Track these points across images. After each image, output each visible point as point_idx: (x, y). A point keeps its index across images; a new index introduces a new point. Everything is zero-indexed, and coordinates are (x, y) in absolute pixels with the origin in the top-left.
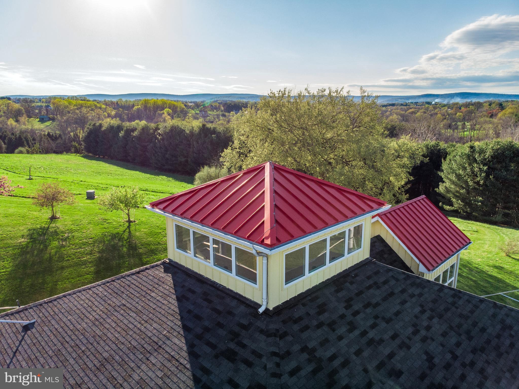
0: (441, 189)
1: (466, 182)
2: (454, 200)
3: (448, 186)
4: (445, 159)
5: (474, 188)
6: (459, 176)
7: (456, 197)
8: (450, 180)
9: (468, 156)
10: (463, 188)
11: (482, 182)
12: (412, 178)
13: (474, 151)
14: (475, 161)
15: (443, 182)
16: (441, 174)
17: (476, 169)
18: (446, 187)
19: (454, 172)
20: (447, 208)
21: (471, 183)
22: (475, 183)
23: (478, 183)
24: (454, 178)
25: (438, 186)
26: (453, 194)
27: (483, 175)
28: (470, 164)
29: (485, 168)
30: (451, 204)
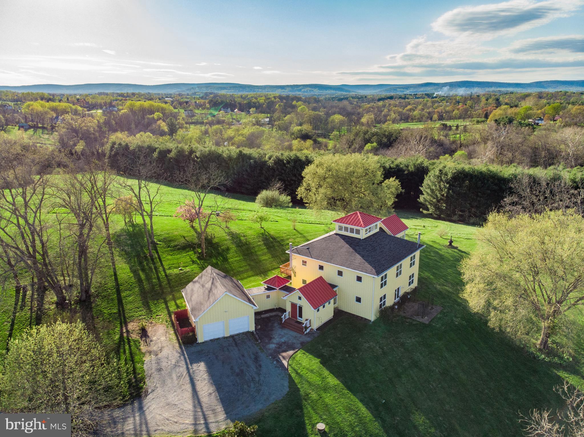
0: (421, 199)
1: (437, 196)
2: (429, 206)
3: (425, 197)
4: (426, 175)
5: (441, 199)
6: (432, 190)
7: (431, 204)
8: (428, 193)
9: (438, 177)
10: (434, 198)
11: (445, 195)
12: (397, 200)
13: (442, 173)
14: (442, 180)
15: (423, 194)
16: (421, 189)
17: (442, 186)
18: (424, 198)
19: (429, 187)
20: (425, 212)
21: (439, 195)
22: (441, 195)
23: (443, 195)
24: (429, 191)
25: (419, 197)
26: (429, 203)
27: (446, 190)
28: (439, 183)
29: (448, 185)
30: (428, 209)
